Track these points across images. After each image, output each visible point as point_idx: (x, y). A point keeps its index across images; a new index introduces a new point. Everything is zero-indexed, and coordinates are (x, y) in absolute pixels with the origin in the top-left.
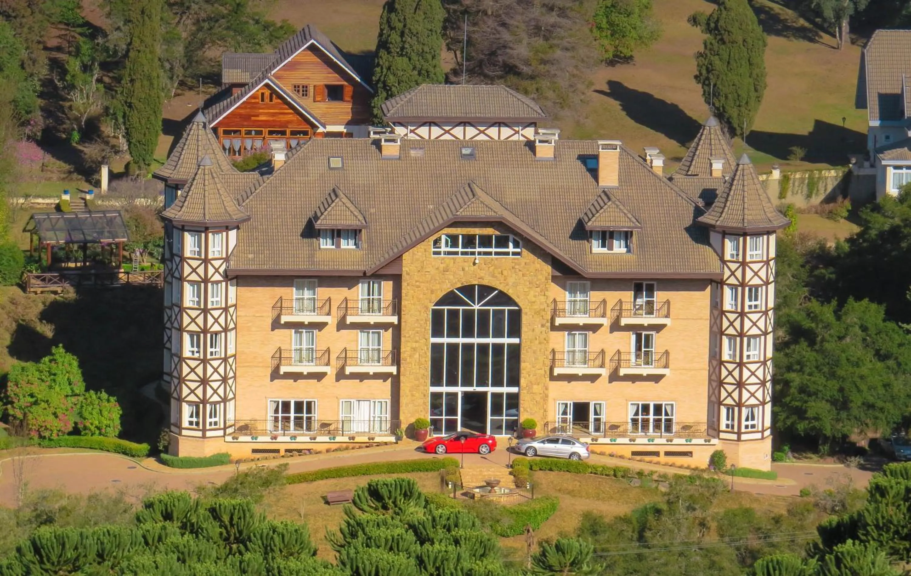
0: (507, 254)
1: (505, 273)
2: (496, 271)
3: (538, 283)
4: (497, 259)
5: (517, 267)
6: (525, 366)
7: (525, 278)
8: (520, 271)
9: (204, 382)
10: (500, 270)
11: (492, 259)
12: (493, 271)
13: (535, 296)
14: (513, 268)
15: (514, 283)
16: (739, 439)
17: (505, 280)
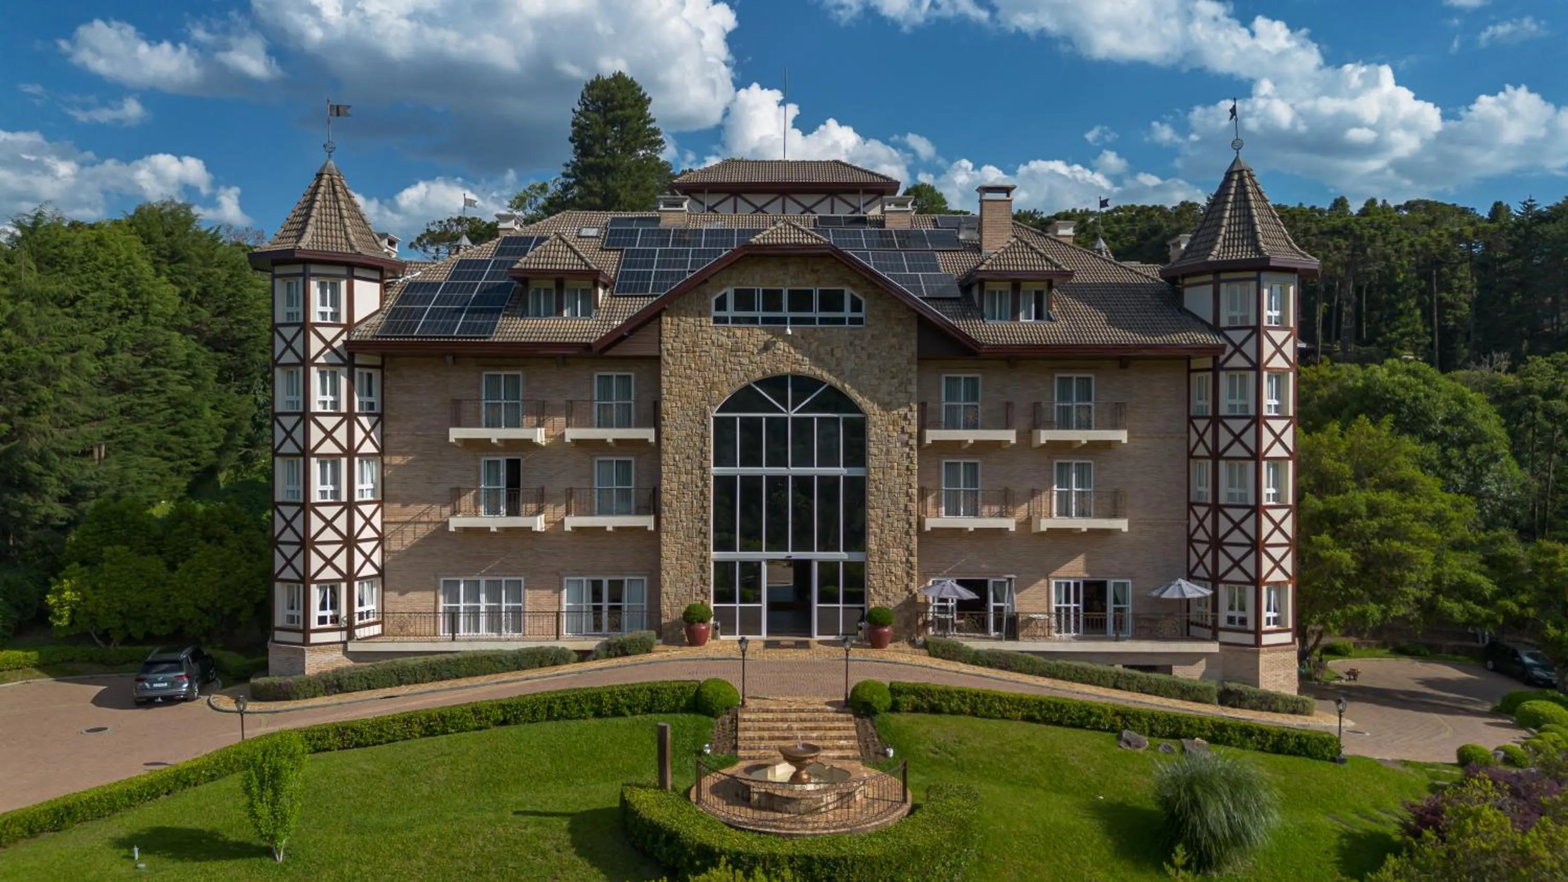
0: (842, 321)
1: (838, 353)
2: (822, 350)
3: (894, 370)
4: (823, 329)
5: (857, 342)
6: (874, 514)
7: (873, 362)
8: (863, 349)
9: (350, 542)
10: (829, 348)
11: (815, 329)
12: (817, 347)
13: (890, 394)
14: (851, 344)
15: (852, 370)
16: (1258, 643)
17: (838, 365)
